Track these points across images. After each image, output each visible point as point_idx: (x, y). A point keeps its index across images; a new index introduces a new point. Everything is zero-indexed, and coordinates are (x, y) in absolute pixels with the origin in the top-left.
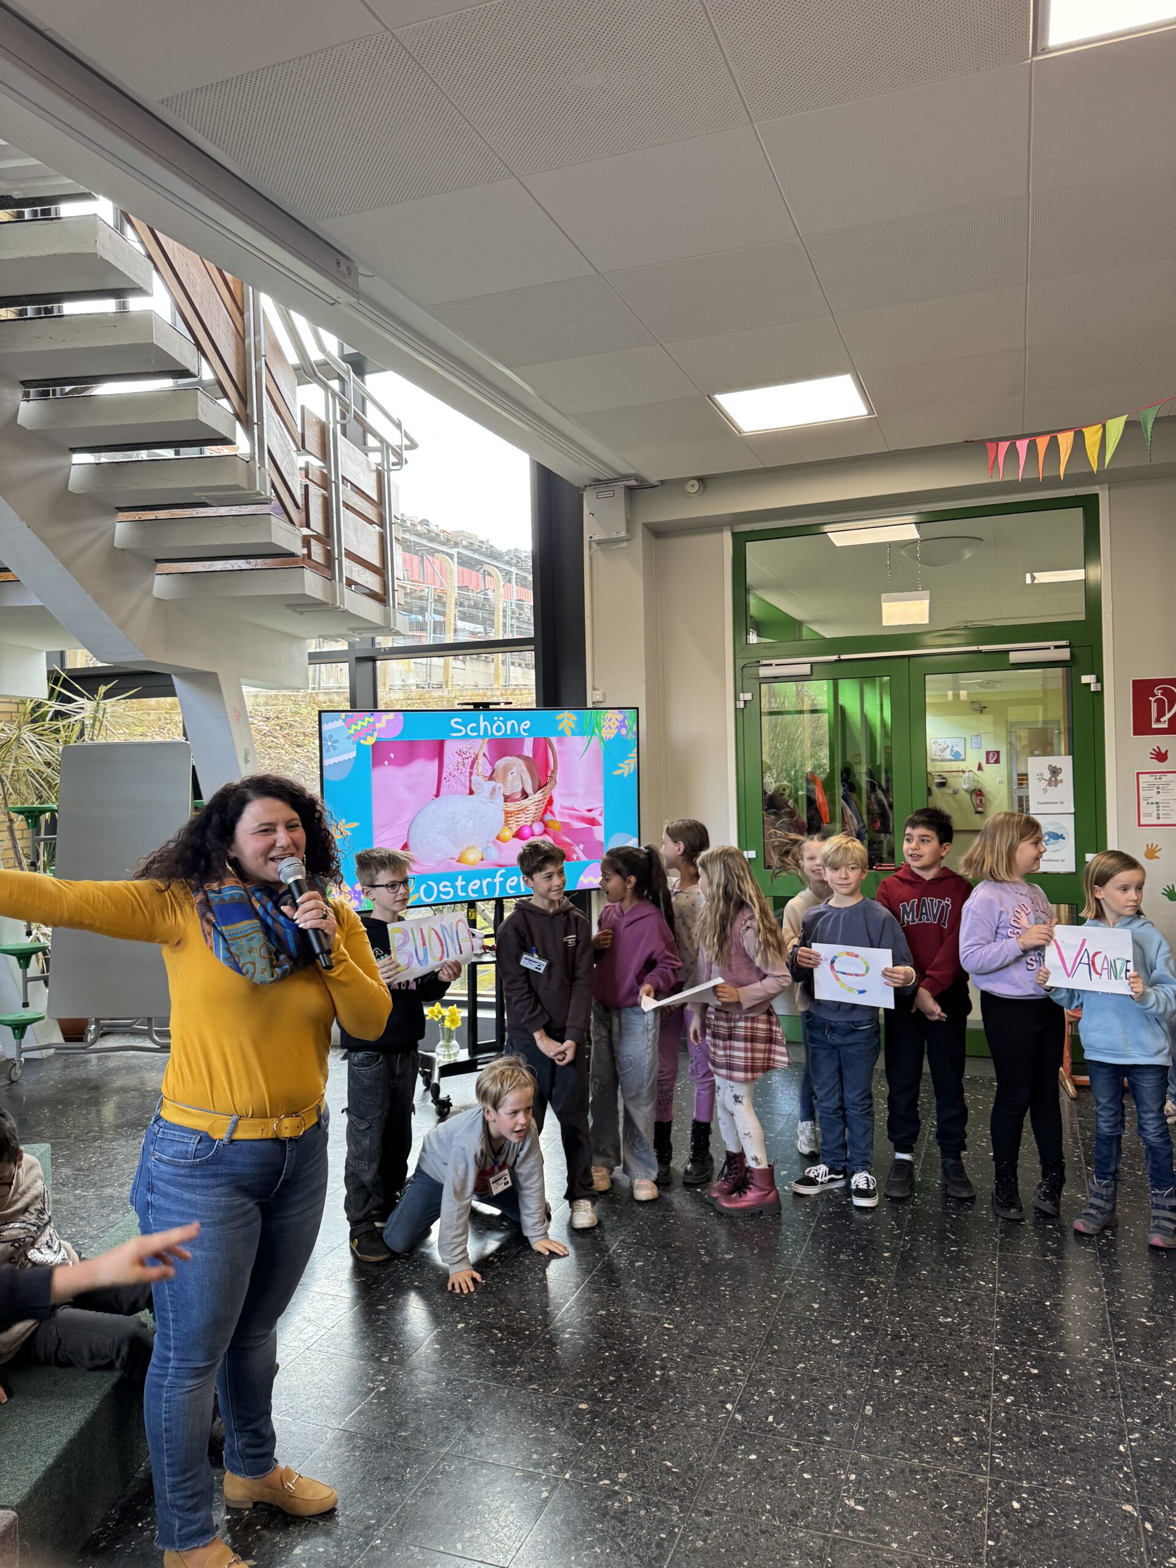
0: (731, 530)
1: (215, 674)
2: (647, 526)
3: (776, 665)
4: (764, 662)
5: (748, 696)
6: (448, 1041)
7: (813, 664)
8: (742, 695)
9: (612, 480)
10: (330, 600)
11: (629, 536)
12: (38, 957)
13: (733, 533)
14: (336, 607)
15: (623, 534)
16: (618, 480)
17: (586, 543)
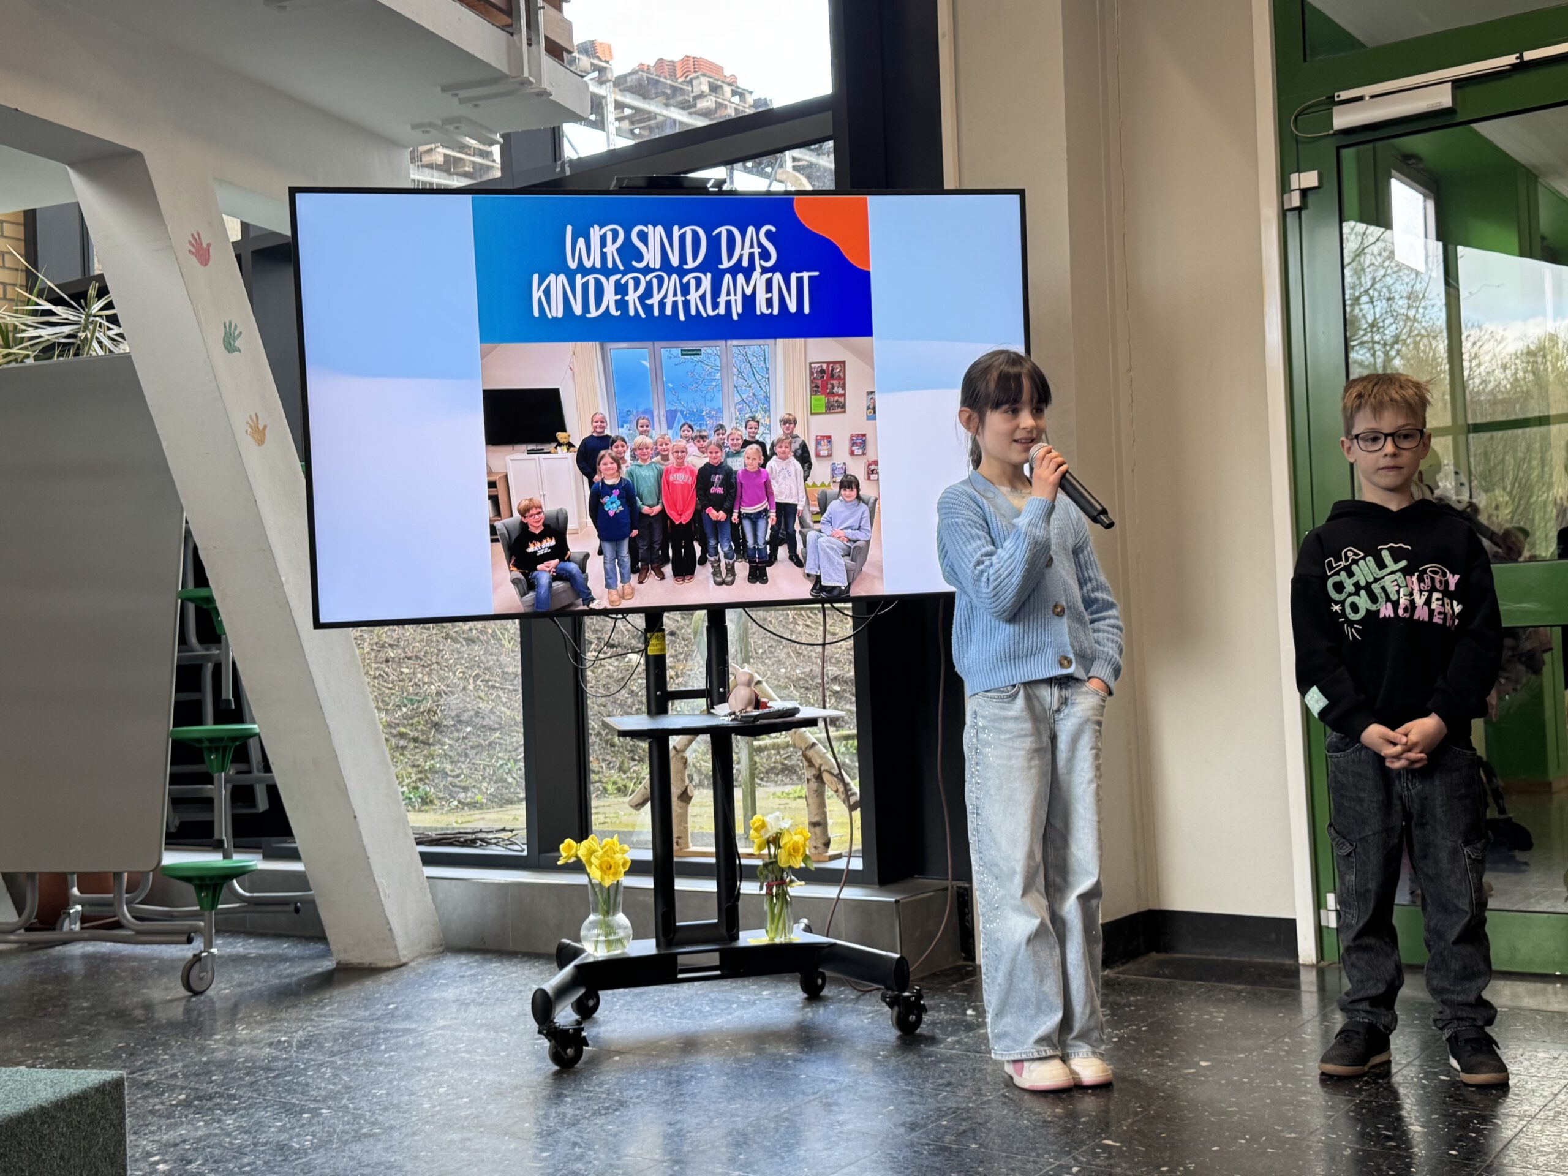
1: (136, 155)
3: (1372, 97)
4: (1345, 95)
5: (1310, 179)
6: (607, 913)
7: (1458, 84)
8: (1294, 177)
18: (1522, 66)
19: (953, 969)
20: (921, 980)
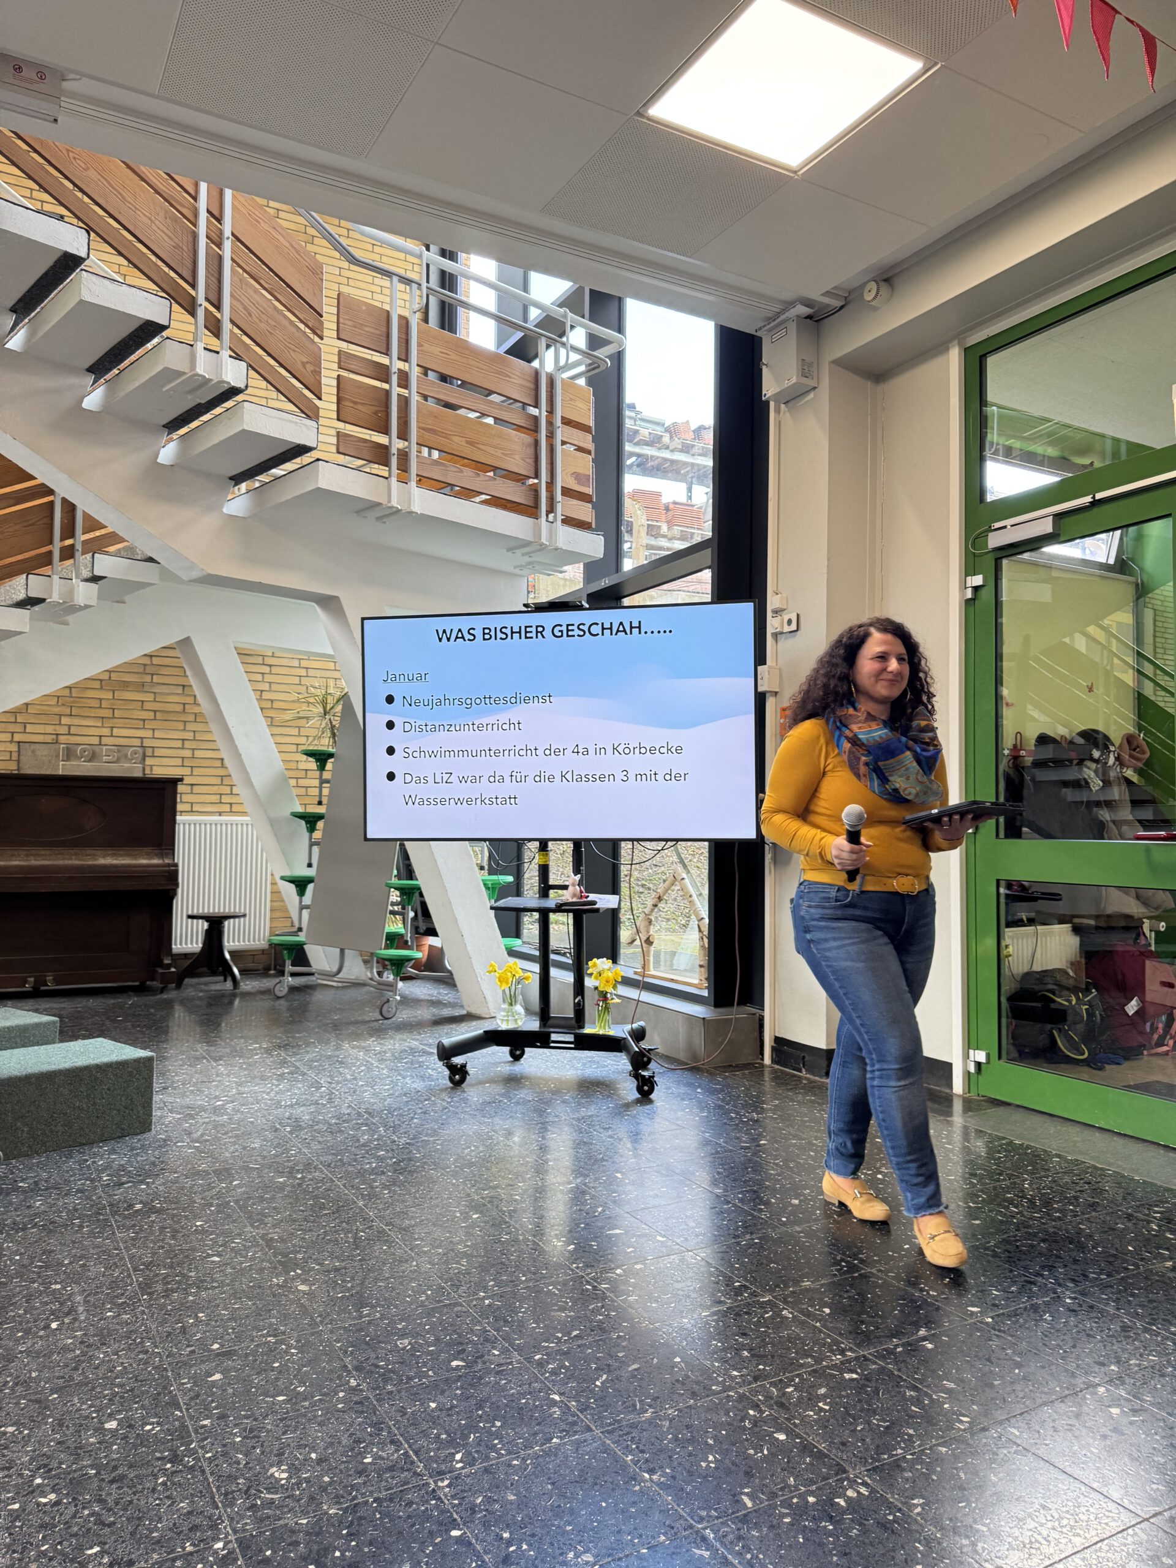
0: (960, 345)
1: (336, 598)
2: (838, 362)
3: (1011, 526)
4: (997, 525)
5: (978, 580)
6: (511, 1004)
7: (1058, 516)
8: (969, 578)
9: (778, 314)
10: (383, 500)
11: (813, 383)
12: (310, 887)
13: (965, 349)
14: (392, 507)
15: (794, 380)
16: (783, 311)
17: (772, 405)
18: (1096, 503)
19: (749, 1064)
20: (716, 1068)
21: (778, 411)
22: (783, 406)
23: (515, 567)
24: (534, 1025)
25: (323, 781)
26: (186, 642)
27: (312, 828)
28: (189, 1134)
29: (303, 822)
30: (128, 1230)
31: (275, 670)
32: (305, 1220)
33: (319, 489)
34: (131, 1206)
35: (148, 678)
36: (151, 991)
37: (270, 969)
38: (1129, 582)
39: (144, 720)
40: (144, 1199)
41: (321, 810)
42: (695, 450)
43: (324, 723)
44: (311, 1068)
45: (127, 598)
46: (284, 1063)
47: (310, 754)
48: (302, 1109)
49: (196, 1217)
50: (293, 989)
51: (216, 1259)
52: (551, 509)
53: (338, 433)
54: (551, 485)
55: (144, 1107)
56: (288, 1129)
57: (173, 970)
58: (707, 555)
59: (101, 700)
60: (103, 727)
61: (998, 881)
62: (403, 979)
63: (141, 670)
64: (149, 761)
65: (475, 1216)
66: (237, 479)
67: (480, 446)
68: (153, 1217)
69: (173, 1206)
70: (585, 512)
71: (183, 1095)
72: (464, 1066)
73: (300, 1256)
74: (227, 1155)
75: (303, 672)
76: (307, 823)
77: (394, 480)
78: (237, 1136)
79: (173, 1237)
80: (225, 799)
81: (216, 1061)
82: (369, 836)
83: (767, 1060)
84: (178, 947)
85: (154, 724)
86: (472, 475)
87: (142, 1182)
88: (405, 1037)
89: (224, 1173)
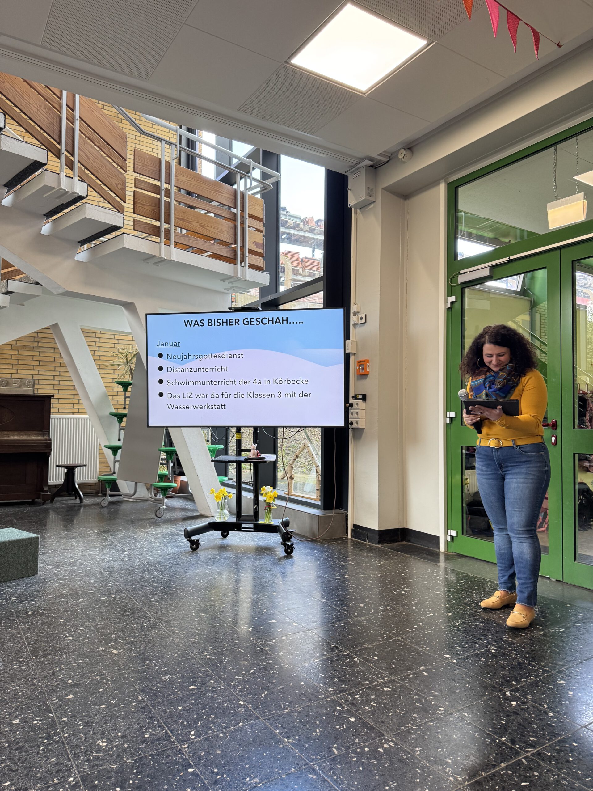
0: (445, 182)
1: (133, 304)
2: (385, 189)
3: (470, 272)
4: (463, 271)
5: (453, 299)
6: (222, 509)
7: (492, 267)
8: (449, 298)
9: (356, 164)
10: (157, 254)
11: (372, 199)
12: (120, 451)
13: (448, 184)
14: (162, 258)
15: (364, 198)
16: (359, 163)
17: (353, 210)
18: (510, 261)
19: (341, 538)
20: (324, 540)
21: (356, 213)
22: (358, 210)
23: (225, 289)
24: (233, 520)
25: (126, 397)
26: (56, 326)
27: (120, 421)
28: (57, 576)
29: (116, 418)
30: (25, 624)
31: (101, 340)
32: (116, 618)
33: (124, 248)
34: (27, 612)
35: (36, 344)
36: (38, 504)
37: (99, 493)
38: (528, 300)
39: (34, 366)
40: (34, 609)
41: (125, 412)
42: (316, 232)
43: (127, 367)
44: (120, 542)
45: (25, 303)
46: (106, 540)
47: (119, 383)
48: (115, 563)
49: (60, 617)
50: (111, 503)
51: (71, 638)
52: (243, 260)
53: (134, 220)
54: (243, 247)
55: (34, 563)
56: (108, 573)
57: (49, 493)
58: (321, 284)
59: (11, 355)
60: (12, 369)
61: (462, 447)
62: (167, 498)
63: (32, 340)
64: (36, 387)
65: (202, 615)
66: (82, 243)
67: (207, 228)
68: (38, 618)
69: (49, 612)
70: (260, 262)
71: (54, 556)
72: (198, 541)
73: (114, 636)
74: (77, 586)
75: (116, 342)
76: (118, 418)
77: (162, 244)
78: (82, 577)
79: (49, 628)
80: (75, 406)
81: (71, 539)
82: (149, 425)
83: (350, 536)
84: (51, 482)
85: (39, 368)
86: (203, 242)
87: (32, 600)
88: (168, 526)
89: (75, 595)
